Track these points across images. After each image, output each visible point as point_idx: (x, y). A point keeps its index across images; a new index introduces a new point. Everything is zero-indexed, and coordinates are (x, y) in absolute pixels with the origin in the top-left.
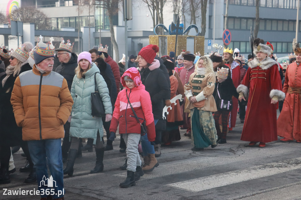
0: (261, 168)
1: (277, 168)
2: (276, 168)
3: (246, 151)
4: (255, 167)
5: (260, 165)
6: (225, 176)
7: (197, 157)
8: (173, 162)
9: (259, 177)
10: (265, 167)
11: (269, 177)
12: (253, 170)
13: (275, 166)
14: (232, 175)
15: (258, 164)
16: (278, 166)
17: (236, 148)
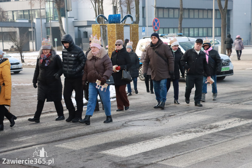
0: (182, 134)
1: (195, 134)
2: (193, 133)
3: (169, 120)
4: (176, 133)
5: (180, 131)
6: (151, 142)
7: (128, 127)
8: (107, 132)
9: (179, 142)
10: (184, 133)
11: (188, 141)
12: (175, 136)
13: (193, 132)
14: (157, 141)
15: (179, 130)
16: (195, 131)
17: (162, 117)
